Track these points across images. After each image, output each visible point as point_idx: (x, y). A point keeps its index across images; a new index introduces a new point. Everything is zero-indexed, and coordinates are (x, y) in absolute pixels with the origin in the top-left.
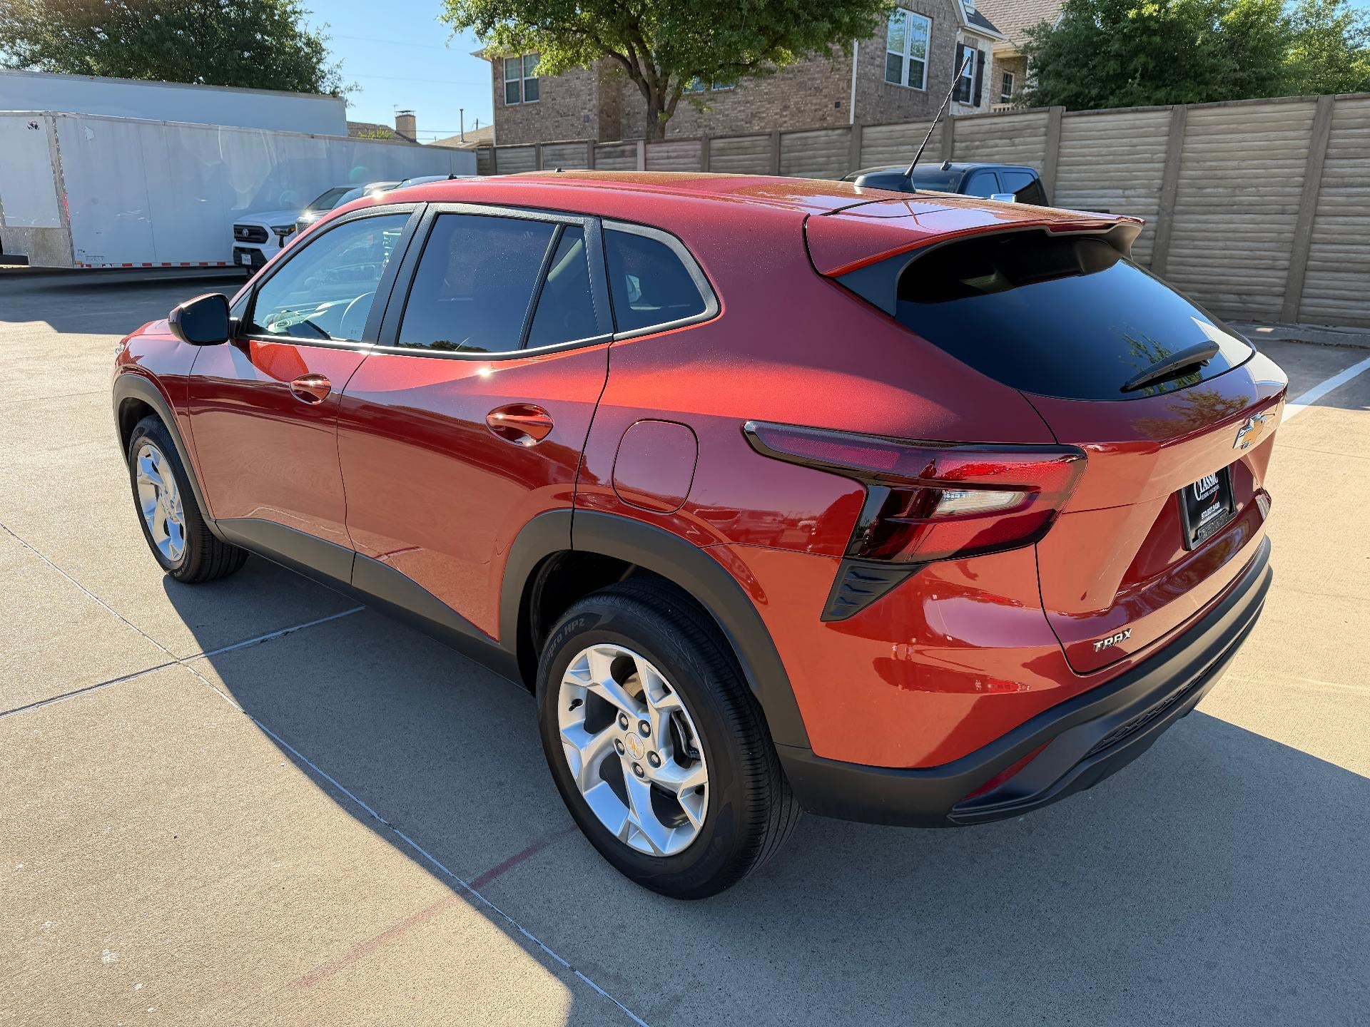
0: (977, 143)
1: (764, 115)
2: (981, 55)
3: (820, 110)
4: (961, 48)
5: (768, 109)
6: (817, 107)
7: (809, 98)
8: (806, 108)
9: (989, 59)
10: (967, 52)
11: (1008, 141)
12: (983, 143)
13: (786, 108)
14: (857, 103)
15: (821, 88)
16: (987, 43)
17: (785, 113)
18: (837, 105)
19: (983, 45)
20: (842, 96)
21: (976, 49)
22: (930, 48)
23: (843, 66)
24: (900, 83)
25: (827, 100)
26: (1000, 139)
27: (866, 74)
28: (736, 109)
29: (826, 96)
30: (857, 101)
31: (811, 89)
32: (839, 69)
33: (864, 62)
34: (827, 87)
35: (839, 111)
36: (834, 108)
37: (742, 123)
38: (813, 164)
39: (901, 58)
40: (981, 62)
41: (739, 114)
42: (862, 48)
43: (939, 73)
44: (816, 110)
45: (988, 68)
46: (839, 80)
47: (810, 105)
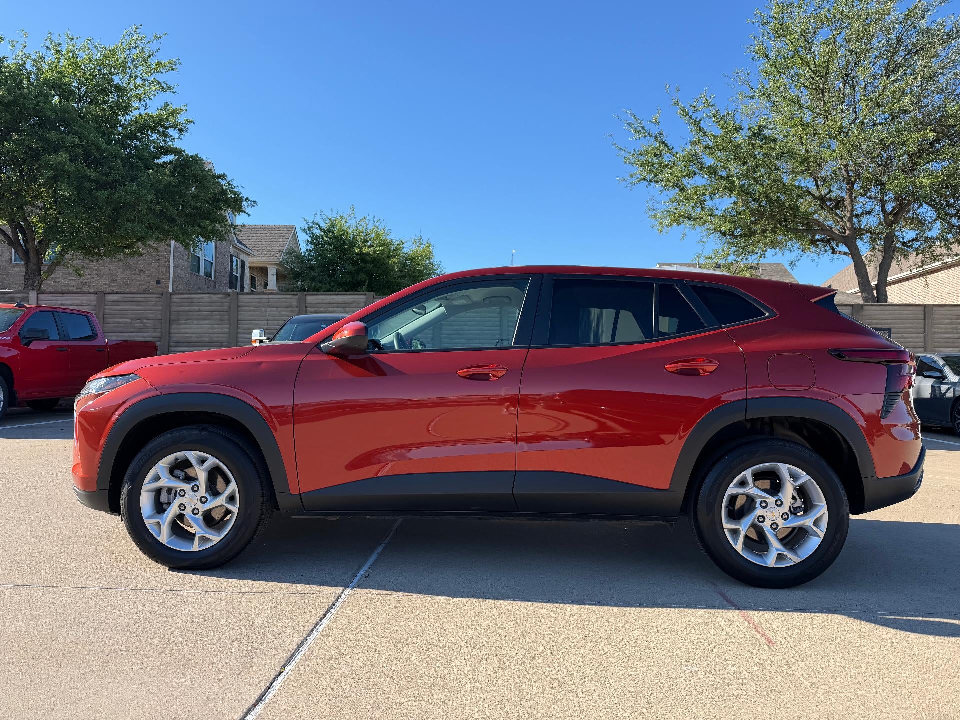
0: (322, 309)
1: (94, 285)
2: (243, 263)
3: (144, 285)
4: (232, 257)
5: (97, 281)
6: (142, 283)
7: (134, 276)
8: (132, 283)
9: (247, 266)
10: (235, 259)
11: (342, 309)
12: (326, 310)
13: (114, 281)
14: (175, 283)
15: (144, 270)
16: (246, 256)
17: (113, 285)
18: (159, 283)
19: (243, 257)
20: (162, 277)
21: (239, 259)
22: (216, 254)
23: (162, 258)
24: (199, 273)
25: (149, 279)
26: (337, 308)
27: (179, 265)
28: (67, 278)
29: (148, 276)
30: (174, 282)
31: (136, 270)
32: (159, 260)
33: (178, 257)
34: (150, 270)
35: (160, 287)
36: (156, 285)
37: (73, 288)
38: (199, 316)
39: (199, 258)
40: (243, 267)
41: (70, 282)
42: (177, 248)
43: (222, 271)
44: (140, 285)
45: (247, 271)
46: (159, 266)
47: (135, 281)
